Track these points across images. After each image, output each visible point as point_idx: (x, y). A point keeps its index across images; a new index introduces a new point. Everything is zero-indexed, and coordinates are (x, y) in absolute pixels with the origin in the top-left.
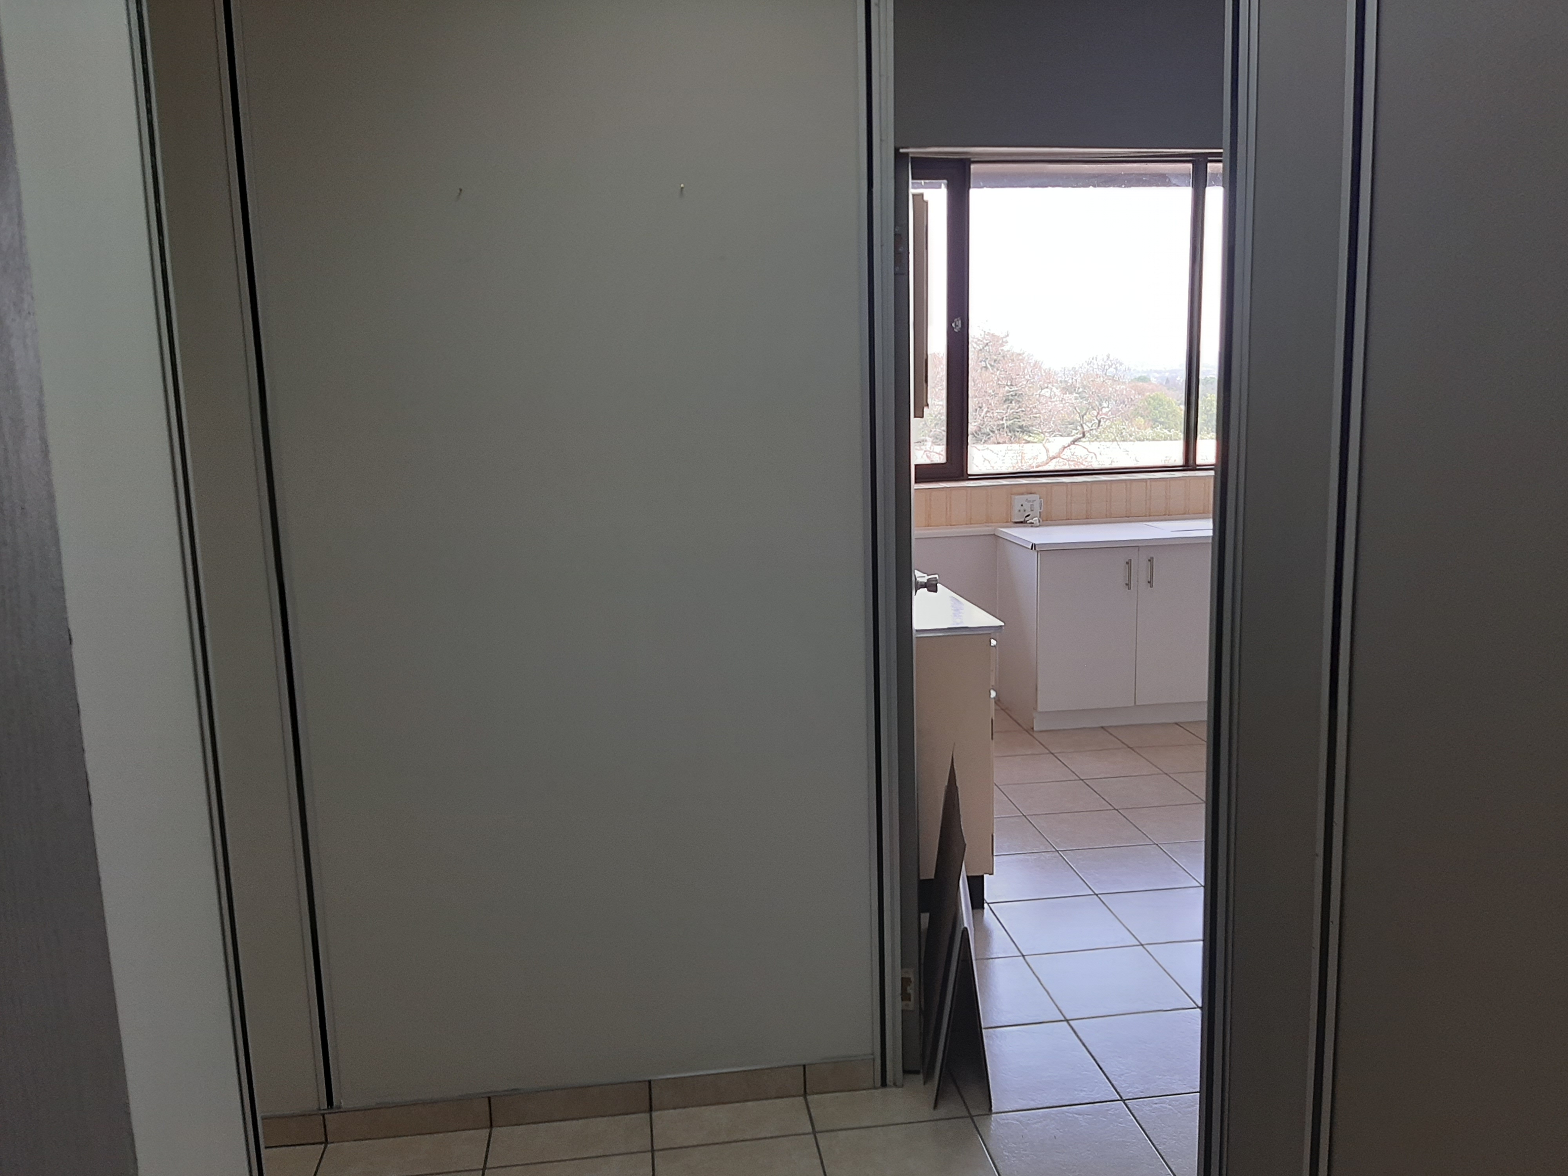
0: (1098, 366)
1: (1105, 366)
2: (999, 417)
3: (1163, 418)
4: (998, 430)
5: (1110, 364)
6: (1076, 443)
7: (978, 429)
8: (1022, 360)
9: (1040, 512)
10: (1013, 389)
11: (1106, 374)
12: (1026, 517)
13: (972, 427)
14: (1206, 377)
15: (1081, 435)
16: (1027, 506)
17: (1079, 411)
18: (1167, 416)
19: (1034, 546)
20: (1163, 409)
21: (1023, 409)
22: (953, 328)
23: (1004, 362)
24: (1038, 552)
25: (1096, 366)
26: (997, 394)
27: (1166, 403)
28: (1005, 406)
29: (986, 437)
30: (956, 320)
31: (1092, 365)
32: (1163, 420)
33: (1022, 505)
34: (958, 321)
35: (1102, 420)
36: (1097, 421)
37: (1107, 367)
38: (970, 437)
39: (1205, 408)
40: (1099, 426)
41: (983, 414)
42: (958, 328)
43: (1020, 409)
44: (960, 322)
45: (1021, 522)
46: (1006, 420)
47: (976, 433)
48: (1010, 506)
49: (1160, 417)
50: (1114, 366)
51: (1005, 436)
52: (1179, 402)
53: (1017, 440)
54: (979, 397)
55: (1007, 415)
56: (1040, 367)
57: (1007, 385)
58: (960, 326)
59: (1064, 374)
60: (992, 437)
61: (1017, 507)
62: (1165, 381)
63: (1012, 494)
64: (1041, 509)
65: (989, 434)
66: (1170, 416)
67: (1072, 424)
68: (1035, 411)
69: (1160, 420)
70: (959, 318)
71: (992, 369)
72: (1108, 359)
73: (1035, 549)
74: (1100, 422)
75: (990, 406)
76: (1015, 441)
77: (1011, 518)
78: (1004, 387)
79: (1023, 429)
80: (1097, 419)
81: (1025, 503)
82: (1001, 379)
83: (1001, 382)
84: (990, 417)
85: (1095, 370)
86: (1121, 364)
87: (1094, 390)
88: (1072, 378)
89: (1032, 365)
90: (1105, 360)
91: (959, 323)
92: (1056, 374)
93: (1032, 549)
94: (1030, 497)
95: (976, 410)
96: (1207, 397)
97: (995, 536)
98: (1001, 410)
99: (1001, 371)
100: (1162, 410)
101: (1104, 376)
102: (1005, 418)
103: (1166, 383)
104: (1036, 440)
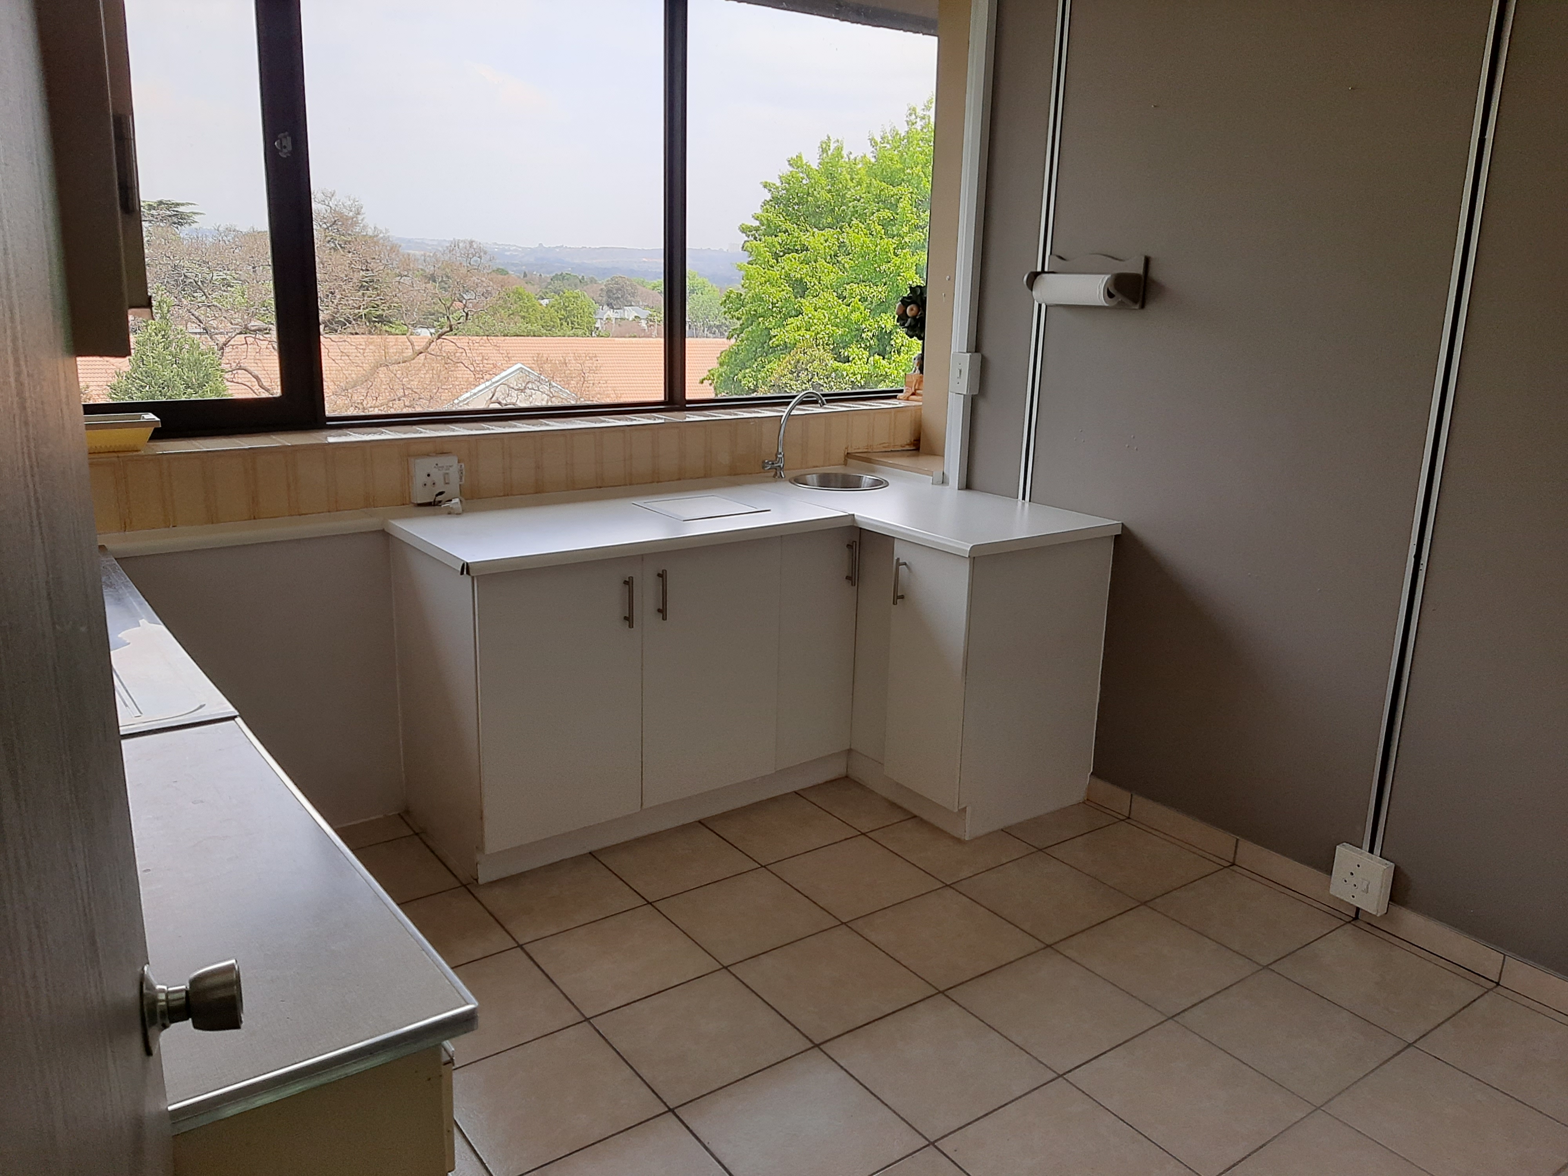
0: (461, 254)
1: (468, 255)
2: (355, 305)
3: (524, 312)
4: (354, 320)
5: (474, 253)
6: (443, 337)
7: (331, 318)
8: (376, 243)
9: (460, 485)
10: (369, 275)
11: (470, 263)
12: (437, 495)
13: (323, 315)
14: (562, 273)
15: (449, 329)
16: (437, 476)
17: (444, 303)
18: (527, 310)
19: (466, 568)
20: (523, 303)
21: (382, 297)
22: (278, 151)
23: (356, 243)
24: (473, 578)
25: (458, 255)
26: (351, 279)
27: (525, 297)
28: (360, 293)
29: (339, 325)
30: (281, 135)
31: (454, 252)
32: (523, 314)
33: (429, 475)
34: (285, 137)
35: (469, 312)
36: (465, 314)
37: (471, 256)
38: (322, 327)
39: (564, 304)
40: (467, 319)
41: (336, 302)
42: (285, 151)
43: (378, 298)
44: (289, 139)
45: (429, 504)
46: (363, 309)
47: (329, 321)
48: (407, 477)
49: (521, 310)
50: (477, 255)
51: (364, 326)
52: (537, 297)
53: (379, 333)
54: (330, 282)
55: (364, 303)
56: (398, 251)
57: (362, 270)
58: (290, 148)
59: (425, 261)
60: (349, 327)
61: (419, 478)
62: (523, 276)
63: (409, 456)
64: (461, 481)
65: (346, 325)
66: (530, 310)
67: (433, 314)
68: (396, 299)
69: (520, 314)
70: (287, 133)
71: (343, 251)
72: (470, 247)
73: (468, 573)
74: (467, 314)
75: (344, 293)
76: (377, 333)
77: (410, 499)
78: (359, 272)
79: (381, 319)
80: (464, 311)
81: (434, 472)
82: (354, 262)
83: (355, 265)
84: (345, 305)
85: (458, 258)
86: (485, 253)
87: (458, 280)
88: (434, 266)
89: (388, 248)
90: (468, 248)
91: (288, 142)
92: (416, 260)
93: (462, 573)
94: (443, 461)
95: (328, 296)
96: (564, 293)
97: (385, 535)
98: (355, 297)
99: (354, 254)
100: (521, 304)
101: (468, 265)
102: (362, 307)
103: (524, 277)
104: (397, 332)
